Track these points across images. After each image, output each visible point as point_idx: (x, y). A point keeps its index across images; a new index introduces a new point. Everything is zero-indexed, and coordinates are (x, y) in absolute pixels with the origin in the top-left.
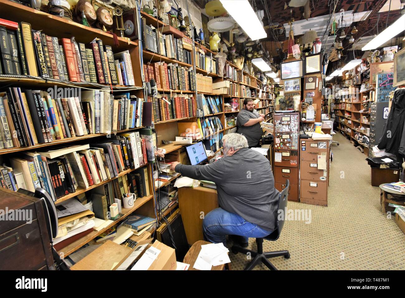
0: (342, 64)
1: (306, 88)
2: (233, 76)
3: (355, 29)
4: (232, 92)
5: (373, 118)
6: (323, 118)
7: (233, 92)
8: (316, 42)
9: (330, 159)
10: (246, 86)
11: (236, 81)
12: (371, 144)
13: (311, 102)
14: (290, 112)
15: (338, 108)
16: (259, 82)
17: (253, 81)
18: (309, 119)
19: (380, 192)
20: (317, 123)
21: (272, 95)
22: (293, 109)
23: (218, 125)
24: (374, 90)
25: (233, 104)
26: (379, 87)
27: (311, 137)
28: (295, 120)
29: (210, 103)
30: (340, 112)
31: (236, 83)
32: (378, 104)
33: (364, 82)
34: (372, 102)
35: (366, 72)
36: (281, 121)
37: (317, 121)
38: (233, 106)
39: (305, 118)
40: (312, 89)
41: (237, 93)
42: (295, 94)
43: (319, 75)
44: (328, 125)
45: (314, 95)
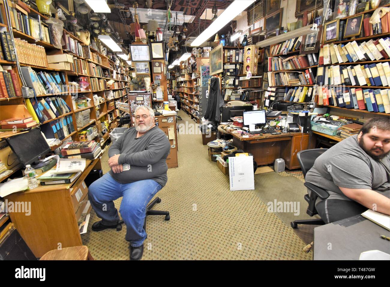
0: (179, 56)
1: (155, 72)
2: (77, 50)
3: (185, 28)
4: (78, 69)
5: (200, 98)
6: (169, 98)
7: (80, 69)
8: (158, 31)
9: (177, 130)
10: (97, 65)
11: (82, 57)
12: (201, 116)
13: (159, 84)
14: (143, 93)
15: (179, 91)
16: (112, 62)
17: (105, 61)
18: (159, 99)
19: (208, 148)
20: (165, 102)
21: (127, 77)
22: (146, 90)
23: (62, 107)
24: (199, 78)
25: (82, 84)
26: (202, 75)
27: (162, 114)
28: (148, 100)
29: (45, 80)
30: (181, 94)
31: (83, 59)
32: (202, 87)
33: (194, 72)
34: (199, 86)
35: (194, 64)
36: (136, 100)
37: (165, 100)
38: (82, 85)
39: (156, 97)
40: (159, 73)
41: (86, 71)
42: (146, 76)
43: (163, 61)
44: (174, 104)
45: (161, 78)
